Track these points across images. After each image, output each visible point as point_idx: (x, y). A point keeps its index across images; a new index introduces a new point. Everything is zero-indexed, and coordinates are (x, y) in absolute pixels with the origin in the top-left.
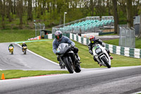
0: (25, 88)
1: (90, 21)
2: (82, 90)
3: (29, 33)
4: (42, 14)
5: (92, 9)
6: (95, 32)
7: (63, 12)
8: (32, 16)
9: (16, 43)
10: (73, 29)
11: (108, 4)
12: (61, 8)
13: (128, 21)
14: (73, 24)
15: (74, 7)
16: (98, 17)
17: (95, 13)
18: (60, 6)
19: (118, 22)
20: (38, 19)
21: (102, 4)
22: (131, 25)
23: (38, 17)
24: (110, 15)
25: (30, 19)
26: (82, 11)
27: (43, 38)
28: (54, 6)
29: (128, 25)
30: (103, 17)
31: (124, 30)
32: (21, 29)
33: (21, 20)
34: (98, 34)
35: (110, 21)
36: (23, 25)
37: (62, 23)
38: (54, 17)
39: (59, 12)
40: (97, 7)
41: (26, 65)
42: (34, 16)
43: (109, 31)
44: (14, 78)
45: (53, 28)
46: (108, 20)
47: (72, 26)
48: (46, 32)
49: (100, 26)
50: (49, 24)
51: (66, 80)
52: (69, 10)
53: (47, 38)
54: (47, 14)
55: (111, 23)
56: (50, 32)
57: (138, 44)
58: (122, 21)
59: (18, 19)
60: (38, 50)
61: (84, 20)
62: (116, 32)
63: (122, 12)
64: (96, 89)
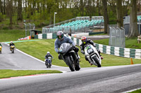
0: (15, 88)
1: (80, 22)
2: (72, 90)
3: (20, 33)
4: (32, 14)
5: (82, 9)
6: (85, 32)
7: (53, 12)
8: (22, 16)
9: (6, 43)
10: (63, 29)
11: (98, 4)
12: (51, 8)
13: (117, 21)
14: (64, 24)
15: (64, 8)
16: (88, 17)
17: (85, 13)
18: (50, 6)
19: (108, 22)
20: (28, 19)
21: (92, 5)
22: (121, 25)
23: (28, 18)
24: (100, 15)
25: (20, 19)
26: (72, 12)
27: (33, 38)
28: (44, 6)
29: (118, 25)
30: (93, 17)
31: (114, 30)
32: (11, 29)
33: (11, 20)
34: (88, 34)
35: (100, 21)
36: (13, 26)
37: (53, 23)
38: (44, 18)
39: (49, 12)
40: (87, 7)
41: (16, 65)
42: (24, 17)
43: (99, 31)
44: (4, 78)
45: (43, 28)
46: (98, 20)
47: (62, 26)
48: (36, 32)
49: (90, 26)
50: (39, 24)
51: (56, 79)
52: (59, 11)
53: (37, 38)
54: (37, 14)
55: (101, 23)
56: (41, 32)
57: (128, 44)
58: (112, 21)
59: (8, 19)
60: (28, 50)
61: (74, 20)
62: (106, 32)
63: (111, 12)
64: (86, 88)
